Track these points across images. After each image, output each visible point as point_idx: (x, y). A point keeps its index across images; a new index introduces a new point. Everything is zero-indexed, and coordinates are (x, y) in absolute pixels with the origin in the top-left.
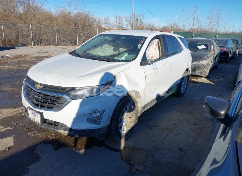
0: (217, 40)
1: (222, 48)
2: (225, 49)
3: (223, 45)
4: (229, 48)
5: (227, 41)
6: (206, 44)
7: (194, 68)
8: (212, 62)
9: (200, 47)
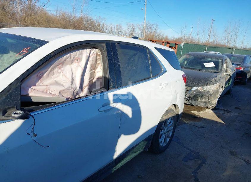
0: (232, 56)
1: (239, 67)
2: (242, 68)
3: (240, 62)
4: (247, 67)
5: (245, 58)
6: (215, 62)
7: (194, 96)
8: (222, 87)
9: (207, 65)
